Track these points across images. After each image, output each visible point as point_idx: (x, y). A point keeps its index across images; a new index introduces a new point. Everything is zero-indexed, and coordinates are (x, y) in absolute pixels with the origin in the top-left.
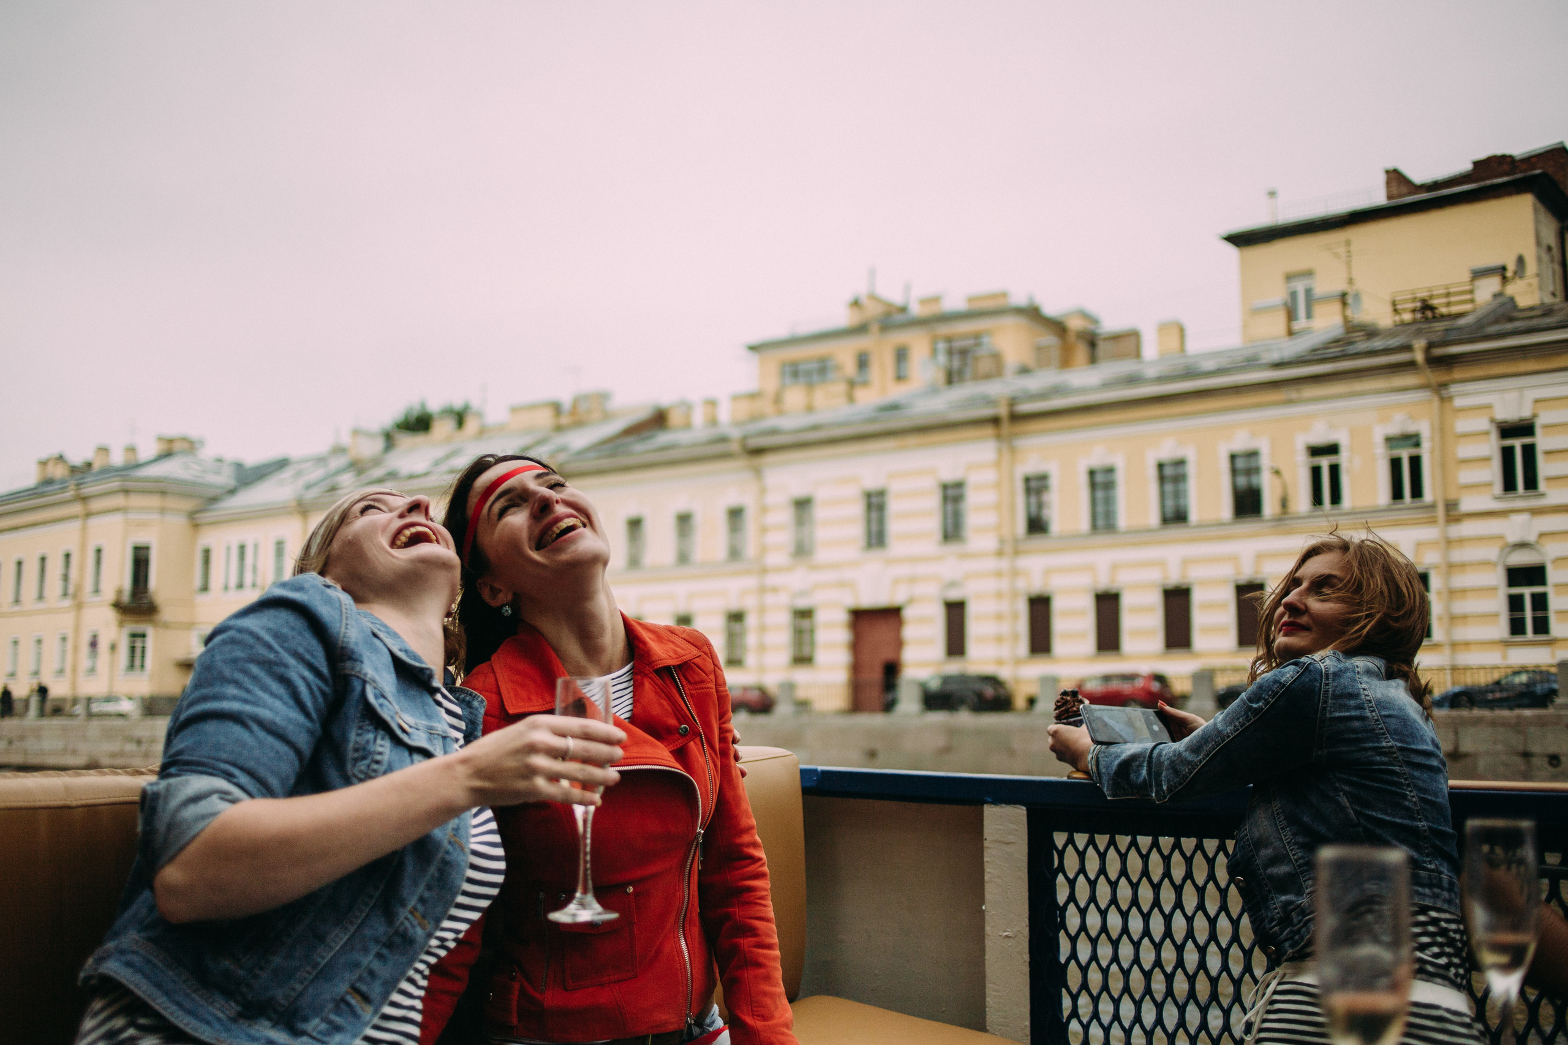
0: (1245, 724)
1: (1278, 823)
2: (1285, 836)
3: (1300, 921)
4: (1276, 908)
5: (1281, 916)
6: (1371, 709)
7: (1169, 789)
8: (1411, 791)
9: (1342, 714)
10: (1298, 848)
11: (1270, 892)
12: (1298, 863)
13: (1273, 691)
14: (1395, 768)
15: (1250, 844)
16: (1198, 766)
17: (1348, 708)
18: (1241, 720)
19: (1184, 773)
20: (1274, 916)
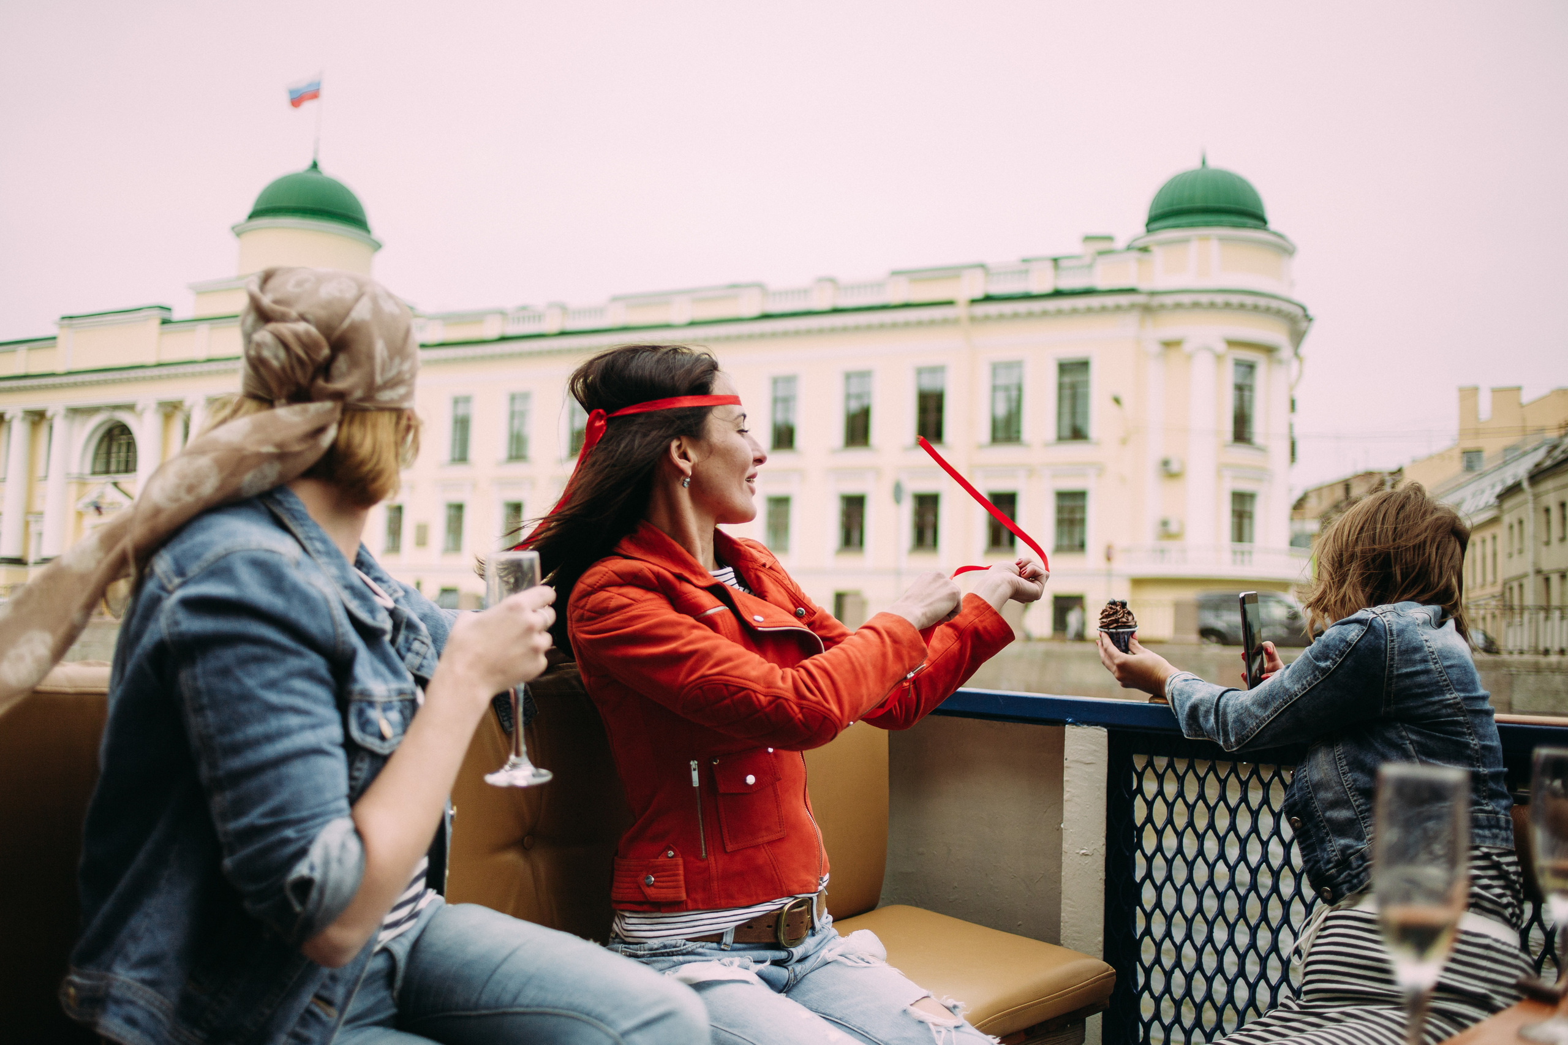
0: (1312, 683)
1: (1339, 767)
2: (1346, 781)
3: (1360, 866)
4: (1334, 851)
5: (1339, 859)
6: (1435, 661)
7: (1238, 742)
8: (1473, 740)
9: (1409, 670)
10: (1359, 795)
11: (1327, 834)
12: (1360, 809)
13: (1340, 651)
14: (1458, 718)
15: (1308, 785)
16: (1265, 721)
17: (1414, 663)
18: (1308, 678)
19: (1251, 726)
20: (1331, 858)
